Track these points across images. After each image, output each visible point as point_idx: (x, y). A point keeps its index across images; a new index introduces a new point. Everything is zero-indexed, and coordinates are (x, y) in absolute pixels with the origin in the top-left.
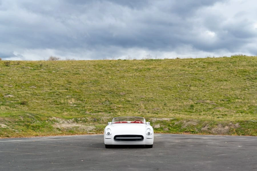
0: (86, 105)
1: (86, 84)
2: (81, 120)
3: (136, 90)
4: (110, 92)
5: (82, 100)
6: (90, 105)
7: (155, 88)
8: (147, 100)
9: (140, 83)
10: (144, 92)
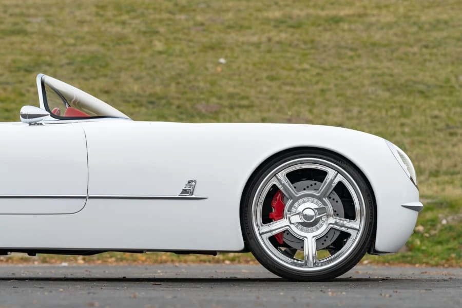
3: (268, 96)
10: (307, 104)
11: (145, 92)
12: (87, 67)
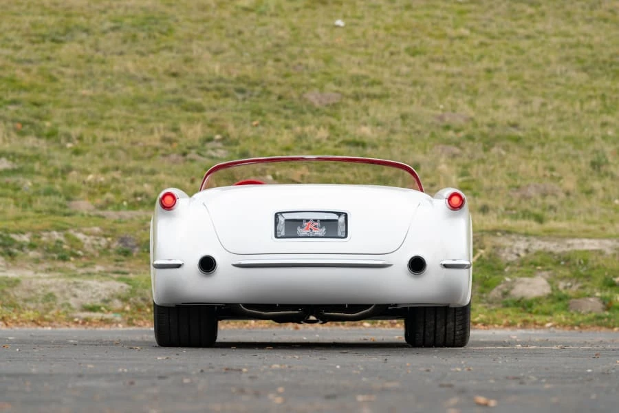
0: (74, 164)
1: (84, 36)
2: (32, 246)
3: (409, 80)
4: (243, 86)
5: (52, 135)
6: (102, 165)
7: (537, 66)
8: (483, 135)
9: (444, 36)
10: (467, 92)
11: (230, 74)
12: (141, 35)
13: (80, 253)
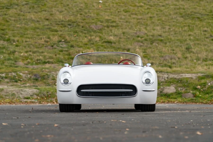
0: (16, 50)
1: (16, 7)
2: (6, 78)
3: (125, 21)
4: (70, 23)
5: (8, 40)
6: (26, 50)
7: (166, 16)
8: (150, 39)
9: (135, 6)
10: (144, 25)
11: (65, 19)
12: (36, 6)
13: (21, 79)
